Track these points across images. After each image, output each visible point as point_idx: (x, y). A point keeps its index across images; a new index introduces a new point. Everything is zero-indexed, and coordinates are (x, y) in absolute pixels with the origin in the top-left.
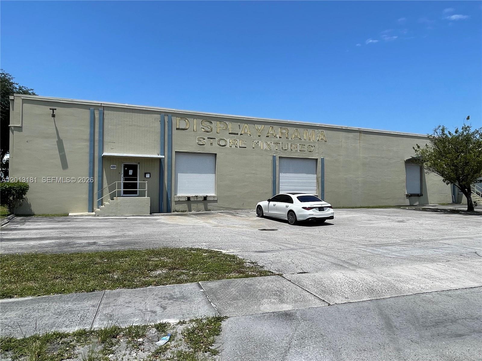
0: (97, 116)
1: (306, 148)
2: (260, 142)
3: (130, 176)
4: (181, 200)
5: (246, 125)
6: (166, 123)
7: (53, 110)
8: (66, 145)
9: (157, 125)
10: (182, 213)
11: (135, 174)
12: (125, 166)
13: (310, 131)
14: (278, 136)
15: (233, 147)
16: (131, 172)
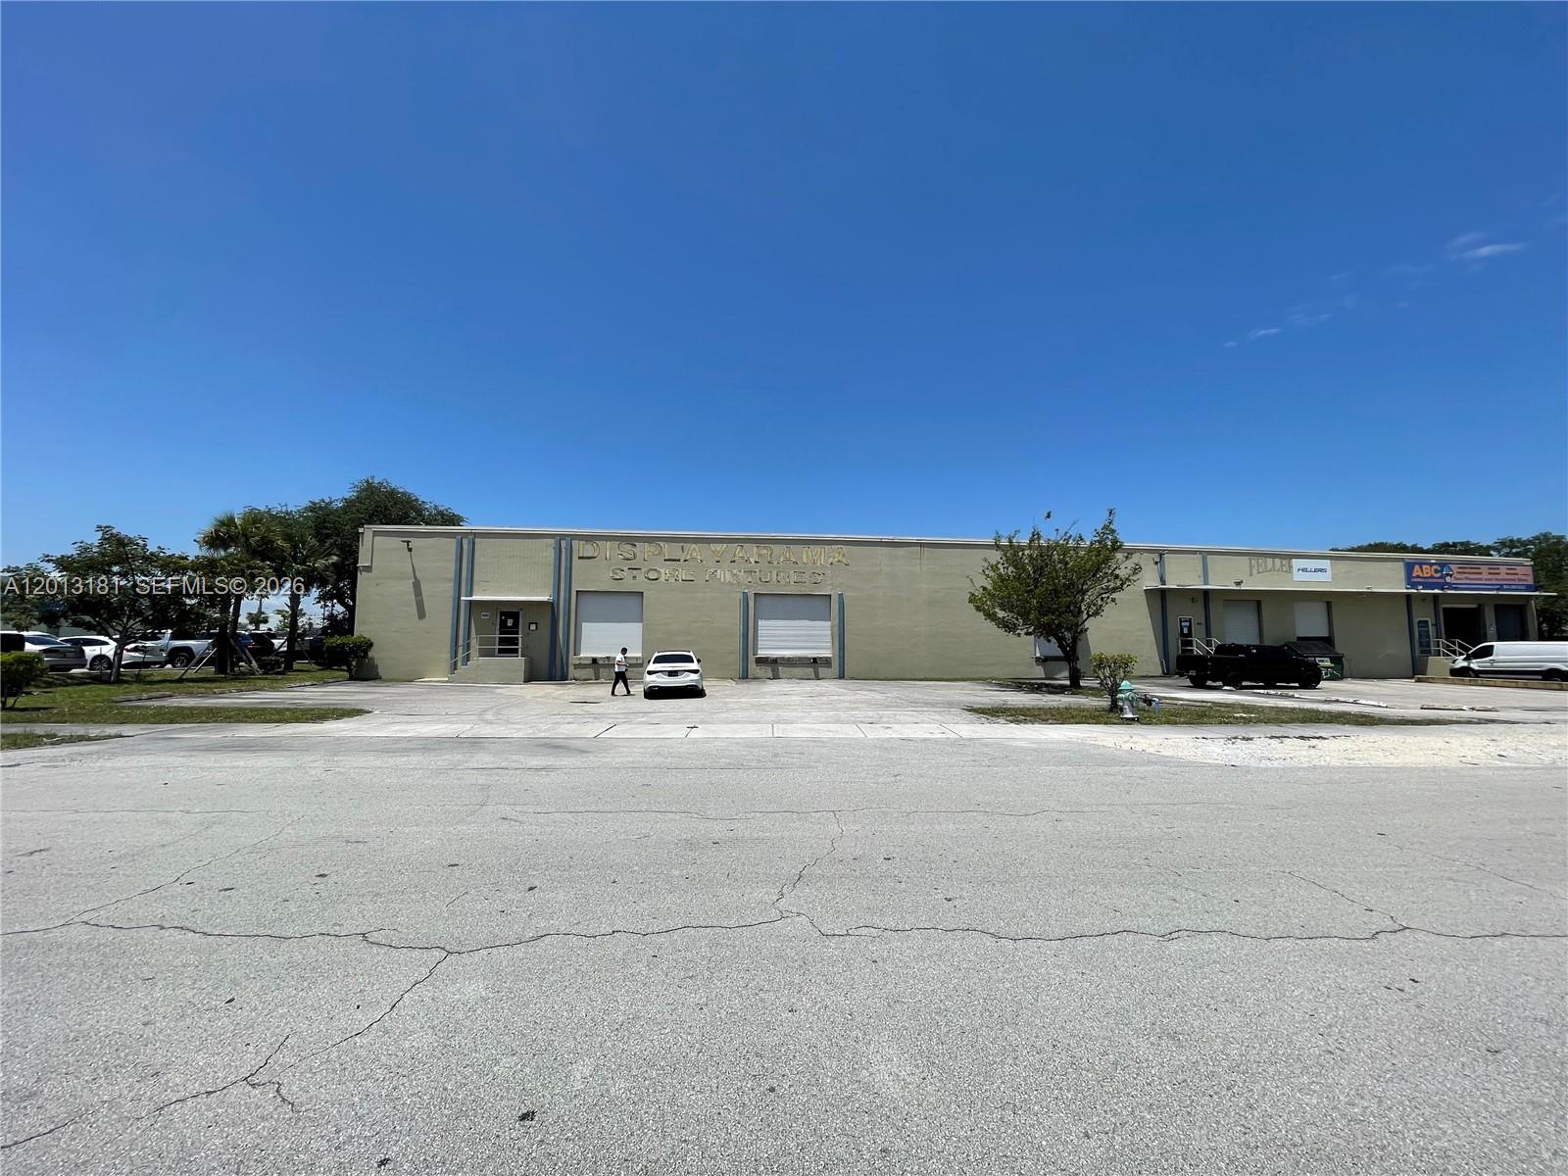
0: (465, 546)
1: (806, 578)
2: (719, 571)
3: (510, 627)
4: (583, 662)
5: (694, 545)
6: (563, 550)
7: (408, 542)
8: (424, 588)
9: (549, 554)
10: (585, 680)
11: (516, 624)
12: (502, 614)
13: (817, 548)
14: (752, 560)
15: (672, 580)
16: (510, 622)
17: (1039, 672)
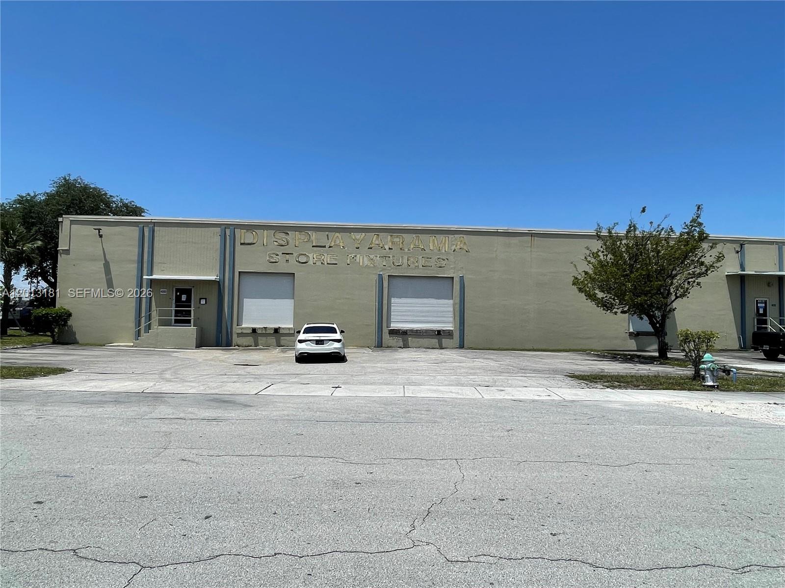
0: (146, 234)
1: (432, 262)
2: (358, 256)
3: (183, 302)
4: (245, 331)
5: (337, 234)
6: (228, 237)
7: (99, 230)
8: (113, 268)
9: (217, 240)
10: (247, 347)
11: (189, 299)
12: (177, 290)
13: (442, 237)
14: (387, 247)
15: (319, 263)
16: (184, 298)
17: (632, 345)
